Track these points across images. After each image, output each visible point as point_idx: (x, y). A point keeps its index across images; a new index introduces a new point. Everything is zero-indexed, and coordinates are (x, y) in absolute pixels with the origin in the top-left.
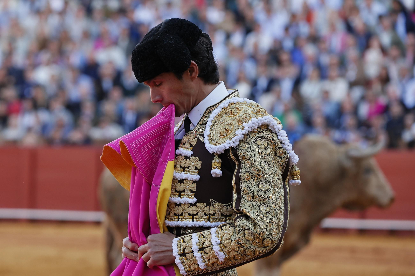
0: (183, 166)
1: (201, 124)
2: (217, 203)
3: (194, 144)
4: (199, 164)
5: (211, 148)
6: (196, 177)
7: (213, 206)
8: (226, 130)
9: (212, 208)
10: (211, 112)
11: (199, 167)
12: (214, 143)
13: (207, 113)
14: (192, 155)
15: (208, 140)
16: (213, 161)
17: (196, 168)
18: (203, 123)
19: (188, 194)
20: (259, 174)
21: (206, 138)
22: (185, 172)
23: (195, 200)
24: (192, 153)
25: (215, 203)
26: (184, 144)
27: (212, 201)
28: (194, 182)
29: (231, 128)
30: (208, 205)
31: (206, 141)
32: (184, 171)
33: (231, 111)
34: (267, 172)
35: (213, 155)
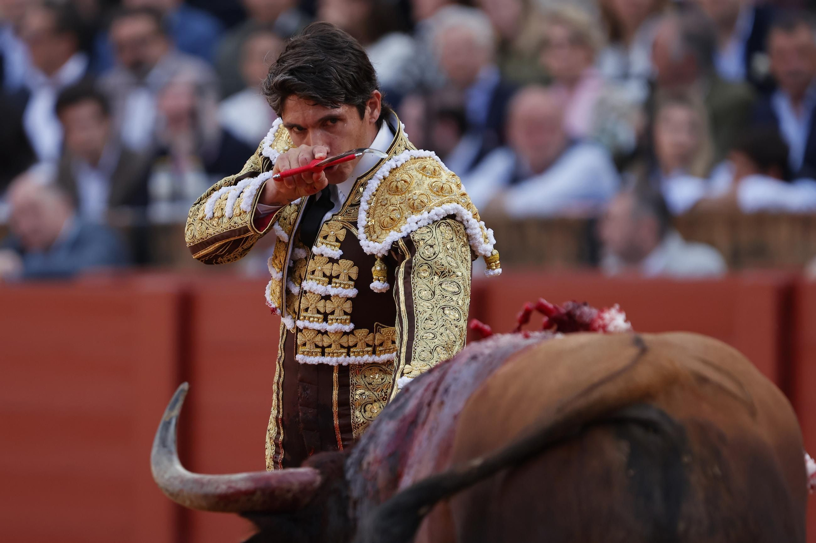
0: (328, 274)
1: (350, 204)
2: (385, 327)
3: (342, 238)
4: (354, 272)
5: (369, 246)
6: (352, 292)
7: (380, 333)
8: (392, 219)
9: (378, 336)
10: (364, 185)
11: (354, 277)
12: (373, 238)
13: (357, 187)
14: (342, 257)
15: (364, 233)
16: (373, 269)
17: (350, 279)
18: (353, 203)
19: (341, 317)
20: (443, 271)
21: (361, 230)
22: (333, 285)
23: (352, 326)
24: (340, 252)
25: (384, 327)
26: (325, 238)
27: (377, 325)
28: (348, 299)
29: (399, 216)
30: (371, 331)
31: (361, 234)
32: (330, 283)
33: (397, 187)
34: (455, 270)
35: (372, 258)
